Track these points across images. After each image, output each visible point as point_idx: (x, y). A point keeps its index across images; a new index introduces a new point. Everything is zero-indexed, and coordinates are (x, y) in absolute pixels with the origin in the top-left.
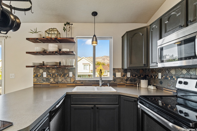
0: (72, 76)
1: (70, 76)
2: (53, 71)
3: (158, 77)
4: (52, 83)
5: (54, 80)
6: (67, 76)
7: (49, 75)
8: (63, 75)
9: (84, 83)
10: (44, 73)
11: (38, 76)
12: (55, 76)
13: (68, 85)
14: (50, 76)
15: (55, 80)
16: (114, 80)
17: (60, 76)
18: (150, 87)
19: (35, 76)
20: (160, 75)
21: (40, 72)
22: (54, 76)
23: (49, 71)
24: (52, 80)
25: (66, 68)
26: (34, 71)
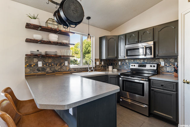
0: (67, 65)
1: (66, 65)
2: (50, 60)
3: (118, 64)
4: (49, 72)
5: (50, 70)
6: (63, 65)
7: (45, 64)
8: (59, 64)
9: (77, 70)
10: (39, 62)
11: (31, 66)
12: (52, 65)
13: (64, 73)
14: (46, 66)
15: (52, 69)
16: (96, 67)
17: (56, 65)
18: (114, 70)
19: (27, 66)
20: (120, 63)
21: (34, 62)
22: (50, 65)
23: (44, 60)
24: (48, 69)
25: (62, 58)
26: (27, 60)
